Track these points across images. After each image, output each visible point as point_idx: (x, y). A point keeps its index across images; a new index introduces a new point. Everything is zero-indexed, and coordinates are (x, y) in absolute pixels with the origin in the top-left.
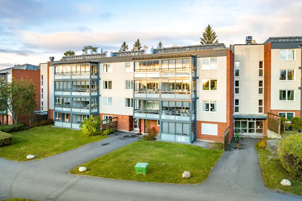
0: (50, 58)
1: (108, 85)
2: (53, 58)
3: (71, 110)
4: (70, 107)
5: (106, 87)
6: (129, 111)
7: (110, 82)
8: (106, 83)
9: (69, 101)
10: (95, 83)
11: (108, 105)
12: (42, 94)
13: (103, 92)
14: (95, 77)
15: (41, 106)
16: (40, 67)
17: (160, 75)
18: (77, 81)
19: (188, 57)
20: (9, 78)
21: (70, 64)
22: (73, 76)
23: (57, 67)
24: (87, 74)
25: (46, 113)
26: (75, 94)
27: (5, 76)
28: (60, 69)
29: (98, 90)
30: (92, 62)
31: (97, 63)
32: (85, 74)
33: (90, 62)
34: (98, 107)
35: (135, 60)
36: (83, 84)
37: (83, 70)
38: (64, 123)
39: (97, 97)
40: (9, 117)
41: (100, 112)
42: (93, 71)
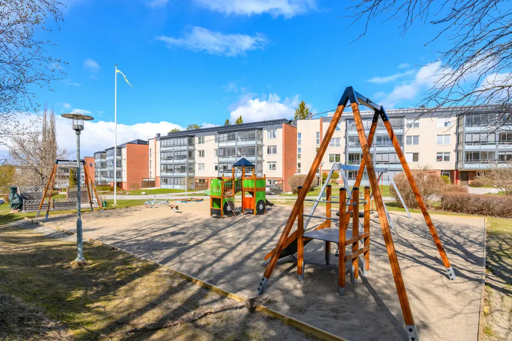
0: (157, 134)
1: (202, 154)
2: (159, 134)
3: (173, 174)
4: (172, 172)
5: (200, 156)
6: (216, 174)
7: (203, 151)
8: (200, 152)
9: (172, 167)
10: (191, 154)
11: (202, 170)
12: (151, 165)
13: (198, 159)
14: (191, 148)
15: (150, 175)
16: (148, 142)
17: (236, 144)
18: (178, 151)
19: (254, 129)
20: (124, 151)
21: (173, 138)
22: (174, 148)
23: (163, 141)
24: (186, 145)
25: (154, 180)
26: (176, 161)
27: (120, 150)
28: (164, 142)
29: (194, 159)
30: (189, 136)
31: (193, 136)
32: (184, 145)
33: (187, 136)
34: (194, 172)
35: (220, 133)
36: (182, 153)
37: (182, 142)
38: (168, 185)
39: (193, 164)
40: (124, 184)
41: (196, 176)
42: (191, 143)
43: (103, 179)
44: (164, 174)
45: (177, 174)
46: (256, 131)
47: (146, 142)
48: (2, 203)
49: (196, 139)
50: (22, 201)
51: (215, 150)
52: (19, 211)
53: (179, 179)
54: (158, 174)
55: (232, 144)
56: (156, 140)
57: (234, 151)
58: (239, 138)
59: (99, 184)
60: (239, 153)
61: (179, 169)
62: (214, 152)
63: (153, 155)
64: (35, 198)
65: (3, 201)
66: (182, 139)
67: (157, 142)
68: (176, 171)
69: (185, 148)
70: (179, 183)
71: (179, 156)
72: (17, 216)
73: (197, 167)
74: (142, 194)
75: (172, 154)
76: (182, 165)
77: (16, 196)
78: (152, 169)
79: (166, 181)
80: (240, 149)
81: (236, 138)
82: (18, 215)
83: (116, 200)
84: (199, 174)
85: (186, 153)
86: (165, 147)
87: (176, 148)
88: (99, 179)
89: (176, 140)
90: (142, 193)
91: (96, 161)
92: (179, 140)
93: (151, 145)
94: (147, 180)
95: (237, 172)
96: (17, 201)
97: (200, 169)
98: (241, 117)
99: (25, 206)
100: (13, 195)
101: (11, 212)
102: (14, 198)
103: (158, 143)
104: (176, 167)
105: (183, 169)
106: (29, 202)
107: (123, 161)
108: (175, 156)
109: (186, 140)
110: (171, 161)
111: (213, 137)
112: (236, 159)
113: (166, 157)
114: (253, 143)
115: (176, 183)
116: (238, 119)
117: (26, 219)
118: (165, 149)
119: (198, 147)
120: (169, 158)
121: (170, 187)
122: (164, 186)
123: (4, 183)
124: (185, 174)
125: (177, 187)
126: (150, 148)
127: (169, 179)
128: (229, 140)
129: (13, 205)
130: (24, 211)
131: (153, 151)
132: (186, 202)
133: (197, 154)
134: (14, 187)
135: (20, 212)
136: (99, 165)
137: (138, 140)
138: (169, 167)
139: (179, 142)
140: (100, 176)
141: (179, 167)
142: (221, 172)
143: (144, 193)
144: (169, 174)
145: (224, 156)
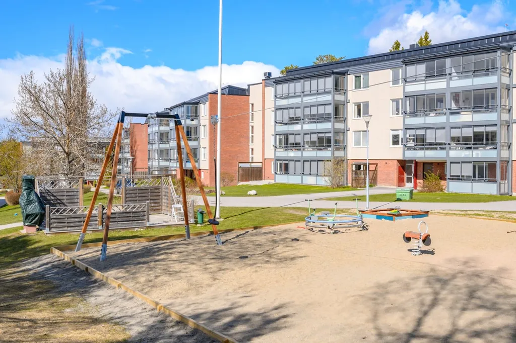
0: (265, 74)
1: (362, 109)
2: (270, 74)
3: (302, 154)
4: (300, 150)
5: (359, 114)
6: (398, 153)
7: (366, 105)
8: (359, 106)
9: (299, 139)
10: (338, 112)
11: (363, 145)
12: (253, 136)
13: (354, 122)
14: (340, 98)
15: (251, 156)
16: (248, 90)
17: (448, 84)
18: (312, 106)
19: (494, 50)
20: (204, 109)
21: (301, 78)
22: (305, 99)
23: (279, 87)
24: (329, 92)
25: (260, 165)
26: (308, 127)
27: (196, 107)
28: (283, 88)
29: (345, 120)
30: (336, 73)
31: (343, 74)
32: (326, 92)
33: (333, 73)
34: (345, 148)
35: (407, 63)
36: (321, 110)
37: (321, 87)
38: (290, 177)
39: (344, 132)
40: (202, 174)
41: (349, 157)
42: (338, 87)
43: (164, 163)
44: (282, 154)
45: (309, 153)
46: (499, 52)
47: (244, 90)
48: (0, 205)
49: (351, 79)
50: (44, 209)
51: (393, 100)
52: (38, 230)
53: (314, 164)
54: (270, 154)
55: (437, 85)
56: (266, 86)
57: (441, 100)
58: (453, 71)
59: (156, 173)
60: (454, 106)
61: (314, 142)
62: (391, 106)
63: (258, 116)
64: (65, 201)
65: (4, 200)
66: (321, 81)
67: (266, 89)
68: (307, 146)
69: (328, 98)
70: (314, 171)
71: (314, 115)
72: (36, 242)
73: (351, 137)
74: (250, 195)
75: (299, 113)
76: (320, 135)
77: (33, 197)
78: (256, 145)
79: (285, 168)
80: (456, 97)
81: (448, 72)
82: (37, 238)
83: (220, 207)
84: (355, 152)
85: (330, 110)
86: (286, 98)
87: (308, 100)
88: (155, 163)
89: (307, 83)
90: (249, 193)
91: (150, 130)
92: (314, 82)
93: (255, 97)
94: (248, 165)
95: (450, 149)
96: (35, 208)
97: (358, 143)
98: (427, 33)
99: (50, 219)
100: (29, 194)
101: (24, 232)
102: (29, 202)
103: (270, 91)
104: (307, 138)
105: (323, 142)
106: (57, 211)
107: (202, 128)
108: (304, 116)
109: (330, 82)
110: (297, 127)
111: (388, 74)
112: (448, 119)
113: (286, 119)
114: (490, 80)
115: (307, 171)
116: (421, 39)
117: (57, 253)
118: (284, 102)
119: (354, 96)
120: (294, 120)
121: (293, 179)
122: (282, 179)
123: (7, 170)
124: (327, 154)
125: (310, 180)
126: (251, 102)
127: (292, 164)
128: (430, 76)
129: (27, 216)
130: (46, 231)
131: (258, 107)
132: (392, 219)
133: (351, 110)
134: (29, 177)
135: (40, 232)
136: (156, 138)
137: (230, 87)
138: (292, 139)
139: (314, 87)
140: (158, 159)
141: (314, 138)
142: (409, 148)
143: (253, 192)
144: (292, 154)
145: (414, 114)
